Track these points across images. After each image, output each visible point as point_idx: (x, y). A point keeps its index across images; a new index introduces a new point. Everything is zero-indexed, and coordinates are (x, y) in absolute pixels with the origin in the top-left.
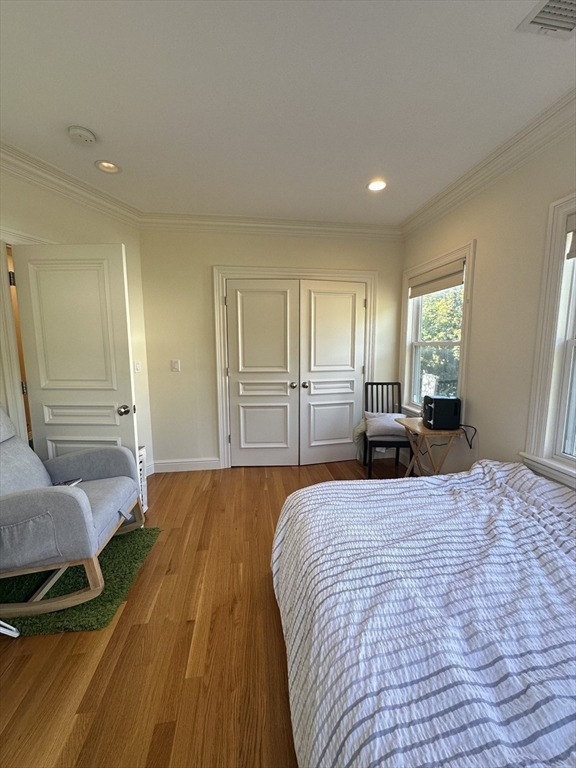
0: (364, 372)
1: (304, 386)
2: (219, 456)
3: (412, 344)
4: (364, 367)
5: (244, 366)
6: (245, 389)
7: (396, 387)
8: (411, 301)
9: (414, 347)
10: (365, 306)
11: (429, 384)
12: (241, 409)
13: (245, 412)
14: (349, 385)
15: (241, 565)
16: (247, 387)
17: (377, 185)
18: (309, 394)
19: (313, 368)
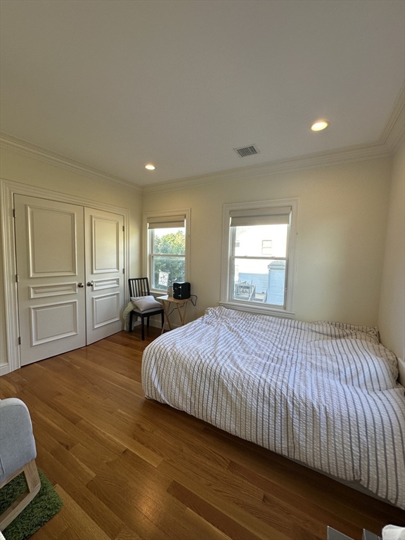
0: (124, 273)
1: (89, 285)
2: (7, 361)
3: (150, 255)
4: (124, 270)
5: (34, 272)
6: (35, 293)
7: (145, 280)
8: (148, 230)
9: (151, 257)
10: (124, 230)
11: (164, 277)
12: (32, 311)
13: (36, 313)
14: (115, 281)
15: (119, 410)
16: (37, 291)
17: (150, 167)
18: (92, 290)
19: (94, 272)
